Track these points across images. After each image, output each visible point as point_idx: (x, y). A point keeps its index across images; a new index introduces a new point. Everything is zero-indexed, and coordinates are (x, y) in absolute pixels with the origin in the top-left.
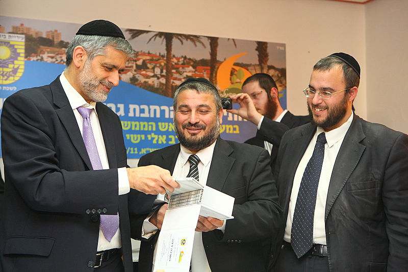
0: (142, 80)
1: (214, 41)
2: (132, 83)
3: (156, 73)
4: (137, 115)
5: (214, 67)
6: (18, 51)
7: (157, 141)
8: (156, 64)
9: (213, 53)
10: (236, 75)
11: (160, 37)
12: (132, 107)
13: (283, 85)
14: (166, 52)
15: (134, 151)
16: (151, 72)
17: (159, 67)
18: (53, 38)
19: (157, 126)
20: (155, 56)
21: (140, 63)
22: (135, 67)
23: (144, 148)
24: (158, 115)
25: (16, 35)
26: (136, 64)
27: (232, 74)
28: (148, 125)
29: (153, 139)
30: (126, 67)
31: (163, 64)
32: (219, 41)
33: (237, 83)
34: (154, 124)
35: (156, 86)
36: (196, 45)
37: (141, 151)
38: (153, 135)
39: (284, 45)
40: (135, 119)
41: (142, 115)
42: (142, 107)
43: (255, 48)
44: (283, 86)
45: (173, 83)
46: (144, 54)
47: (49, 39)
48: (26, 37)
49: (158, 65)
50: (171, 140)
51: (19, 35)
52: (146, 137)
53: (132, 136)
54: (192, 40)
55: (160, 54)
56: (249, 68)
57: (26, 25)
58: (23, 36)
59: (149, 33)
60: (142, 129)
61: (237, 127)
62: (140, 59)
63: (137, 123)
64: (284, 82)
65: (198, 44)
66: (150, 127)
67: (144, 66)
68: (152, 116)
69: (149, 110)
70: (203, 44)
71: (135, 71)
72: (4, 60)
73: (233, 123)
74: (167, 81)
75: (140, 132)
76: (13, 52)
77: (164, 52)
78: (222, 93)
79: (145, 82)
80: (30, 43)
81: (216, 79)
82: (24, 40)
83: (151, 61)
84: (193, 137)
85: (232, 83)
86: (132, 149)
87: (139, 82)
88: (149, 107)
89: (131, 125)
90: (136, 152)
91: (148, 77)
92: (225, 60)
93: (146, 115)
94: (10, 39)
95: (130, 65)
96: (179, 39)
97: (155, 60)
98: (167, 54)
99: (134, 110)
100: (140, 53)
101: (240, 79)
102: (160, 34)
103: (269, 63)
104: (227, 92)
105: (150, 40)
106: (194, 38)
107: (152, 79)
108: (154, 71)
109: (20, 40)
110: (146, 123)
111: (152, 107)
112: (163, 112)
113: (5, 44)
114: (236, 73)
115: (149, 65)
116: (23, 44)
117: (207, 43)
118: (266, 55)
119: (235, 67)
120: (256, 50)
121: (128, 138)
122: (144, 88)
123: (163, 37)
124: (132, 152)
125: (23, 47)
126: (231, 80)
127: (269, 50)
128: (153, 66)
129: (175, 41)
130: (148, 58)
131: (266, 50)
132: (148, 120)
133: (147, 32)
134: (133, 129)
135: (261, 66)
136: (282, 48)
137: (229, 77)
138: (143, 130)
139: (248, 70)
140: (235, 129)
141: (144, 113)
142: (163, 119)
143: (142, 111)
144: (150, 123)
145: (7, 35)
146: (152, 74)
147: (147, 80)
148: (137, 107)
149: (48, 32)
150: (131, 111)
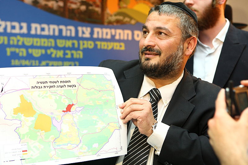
0: (43, 2)
2: (34, 5)
4: (39, 33)
7: (56, 55)
12: (34, 26)
19: (56, 43)
23: (44, 61)
24: (57, 33)
28: (48, 42)
29: (52, 53)
34: (53, 41)
35: (55, 8)
37: (41, 63)
38: (52, 50)
41: (43, 33)
42: (43, 26)
45: (70, 6)
50: (67, 54)
52: (46, 52)
60: (42, 45)
61: (123, 44)
63: (38, 40)
66: (50, 43)
68: (51, 34)
69: (49, 29)
73: (119, 41)
74: (65, 4)
75: (40, 47)
78: (111, 15)
79: (45, 5)
85: (120, 8)
87: (40, 4)
88: (49, 26)
89: (33, 41)
93: (46, 33)
99: (36, 28)
101: (127, 5)
107: (52, 2)
110: (46, 40)
111: (52, 27)
112: (60, 31)
121: (30, 52)
126: (119, 5)
132: (48, 37)
134: (35, 44)
137: (118, 2)
138: (44, 46)
140: (121, 46)
141: (44, 31)
142: (61, 36)
143: (43, 29)
144: (49, 40)
147: (47, 3)
148: (38, 26)
150: (33, 29)
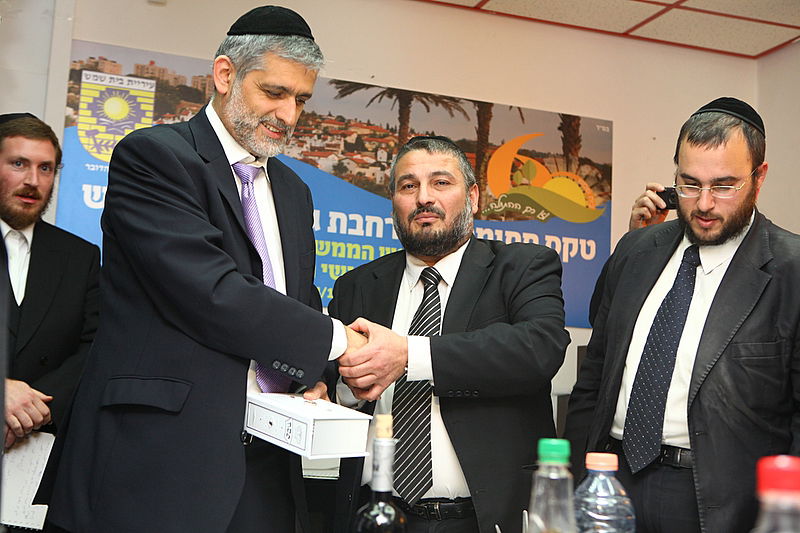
0: (354, 169)
1: (484, 110)
2: (336, 175)
3: (379, 160)
4: (343, 231)
5: (484, 155)
6: (143, 107)
8: (380, 143)
9: (483, 130)
10: (521, 171)
11: (390, 97)
13: (607, 194)
14: (398, 124)
16: (371, 157)
17: (385, 149)
18: (204, 88)
20: (380, 128)
21: (352, 139)
22: (342, 147)
24: (380, 234)
25: (141, 80)
26: (345, 141)
27: (514, 169)
28: (362, 250)
30: (328, 145)
31: (392, 144)
32: (493, 110)
33: (522, 184)
34: (371, 249)
35: (378, 182)
36: (452, 115)
39: (609, 124)
40: (338, 237)
42: (352, 217)
43: (558, 125)
44: (606, 196)
46: (360, 125)
47: (197, 90)
48: (157, 84)
49: (384, 146)
51: (145, 81)
53: (331, 267)
54: (446, 105)
55: (388, 126)
56: (546, 160)
57: (159, 64)
58: (154, 82)
59: (371, 89)
60: (350, 256)
62: (353, 133)
63: (342, 245)
64: (607, 189)
65: (455, 112)
66: (365, 253)
67: (358, 146)
68: (369, 234)
69: (365, 223)
70: (465, 114)
71: (343, 153)
72: (118, 122)
75: (345, 261)
76: (133, 108)
77: (395, 123)
78: (496, 201)
79: (359, 173)
80: (163, 95)
81: (486, 176)
82: (153, 89)
83: (372, 137)
84: (426, 229)
85: (514, 186)
87: (349, 172)
88: (364, 219)
89: (331, 247)
91: (365, 165)
92: (503, 143)
93: (358, 232)
94: (130, 86)
95: (333, 142)
96: (423, 102)
97: (378, 135)
98: (400, 127)
99: (338, 221)
100: (352, 123)
101: (529, 180)
102: (390, 92)
103: (582, 154)
104: (504, 200)
105: (372, 101)
106: (450, 103)
107: (372, 169)
108: (376, 154)
109: (147, 88)
110: (357, 247)
111: (370, 219)
113: (121, 94)
114: (521, 167)
115: (367, 145)
116: (153, 95)
117: (473, 111)
118: (578, 140)
119: (520, 157)
120: (559, 129)
121: (325, 271)
122: (356, 184)
123: (395, 97)
125: (152, 101)
126: (512, 179)
127: (582, 131)
128: (374, 147)
129: (416, 106)
130: (367, 131)
131: (577, 131)
132: (361, 240)
133: (368, 86)
134: (334, 255)
135: (567, 157)
136: (605, 129)
137: (510, 173)
138: (352, 259)
139: (543, 164)
141: (355, 228)
143: (352, 224)
144: (364, 247)
145: (126, 79)
146: (373, 161)
147: (362, 170)
148: (343, 216)
149: (195, 77)
150: (333, 222)
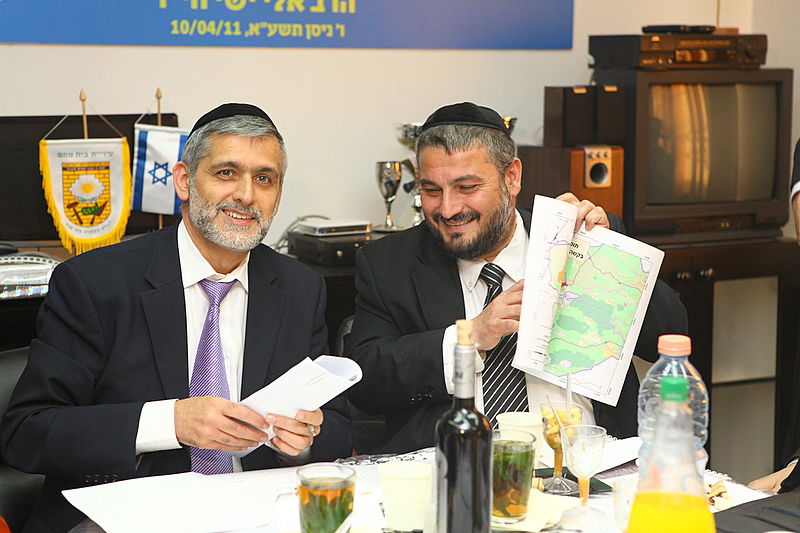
7: (285, 5)
15: (233, 29)
23: (254, 23)
37: (248, 28)
84: (456, 240)
86: (228, 24)
90: (237, 32)
124: (228, 32)
